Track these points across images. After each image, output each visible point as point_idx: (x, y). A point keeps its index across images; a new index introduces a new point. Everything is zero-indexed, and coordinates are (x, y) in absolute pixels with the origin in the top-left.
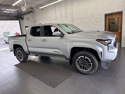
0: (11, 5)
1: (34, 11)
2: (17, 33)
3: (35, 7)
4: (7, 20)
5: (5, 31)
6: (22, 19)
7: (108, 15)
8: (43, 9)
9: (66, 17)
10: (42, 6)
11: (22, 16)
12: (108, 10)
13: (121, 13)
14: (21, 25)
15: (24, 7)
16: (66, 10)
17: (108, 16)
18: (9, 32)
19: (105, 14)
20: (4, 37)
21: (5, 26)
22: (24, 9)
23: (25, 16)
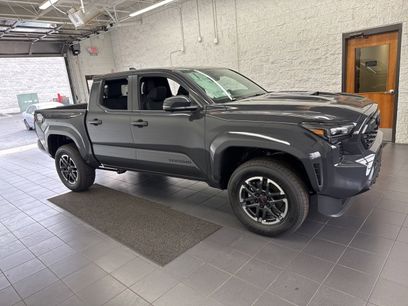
0: (37, 8)
1: (111, 25)
2: (60, 99)
3: (113, 14)
4: (26, 55)
5: (21, 92)
6: (75, 51)
7: (353, 37)
8: (140, 19)
9: (217, 44)
10: (138, 9)
11: (75, 43)
12: (353, 18)
13: (397, 31)
14: (72, 73)
15: (77, 15)
16: (215, 22)
17: (353, 42)
18: (35, 95)
19: (344, 35)
20: (18, 110)
21: (22, 73)
22: (77, 21)
23: (85, 43)
